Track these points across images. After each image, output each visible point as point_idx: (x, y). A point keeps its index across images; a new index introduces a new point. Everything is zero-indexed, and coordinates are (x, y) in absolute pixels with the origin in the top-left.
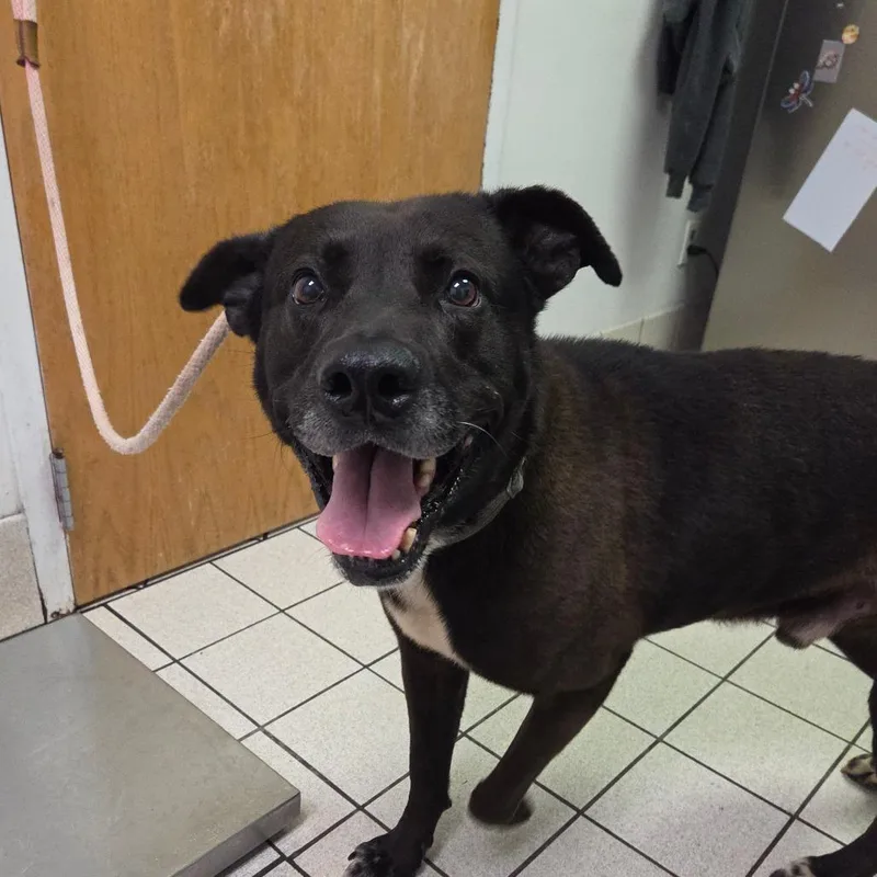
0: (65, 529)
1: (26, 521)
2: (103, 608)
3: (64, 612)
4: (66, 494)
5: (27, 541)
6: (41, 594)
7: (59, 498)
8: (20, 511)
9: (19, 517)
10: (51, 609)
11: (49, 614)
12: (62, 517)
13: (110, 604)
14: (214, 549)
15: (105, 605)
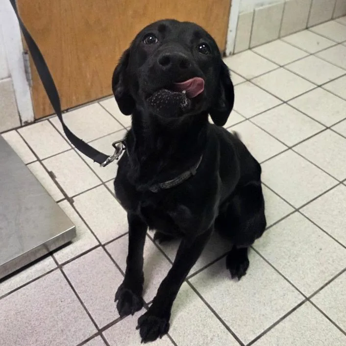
0: (30, 85)
1: (12, 81)
2: (47, 121)
3: (29, 121)
4: (29, 70)
5: (12, 90)
6: (19, 113)
7: (26, 72)
8: (10, 76)
9: (9, 79)
10: (24, 120)
11: (23, 122)
12: (28, 80)
13: (50, 120)
14: (100, 96)
15: (48, 120)
